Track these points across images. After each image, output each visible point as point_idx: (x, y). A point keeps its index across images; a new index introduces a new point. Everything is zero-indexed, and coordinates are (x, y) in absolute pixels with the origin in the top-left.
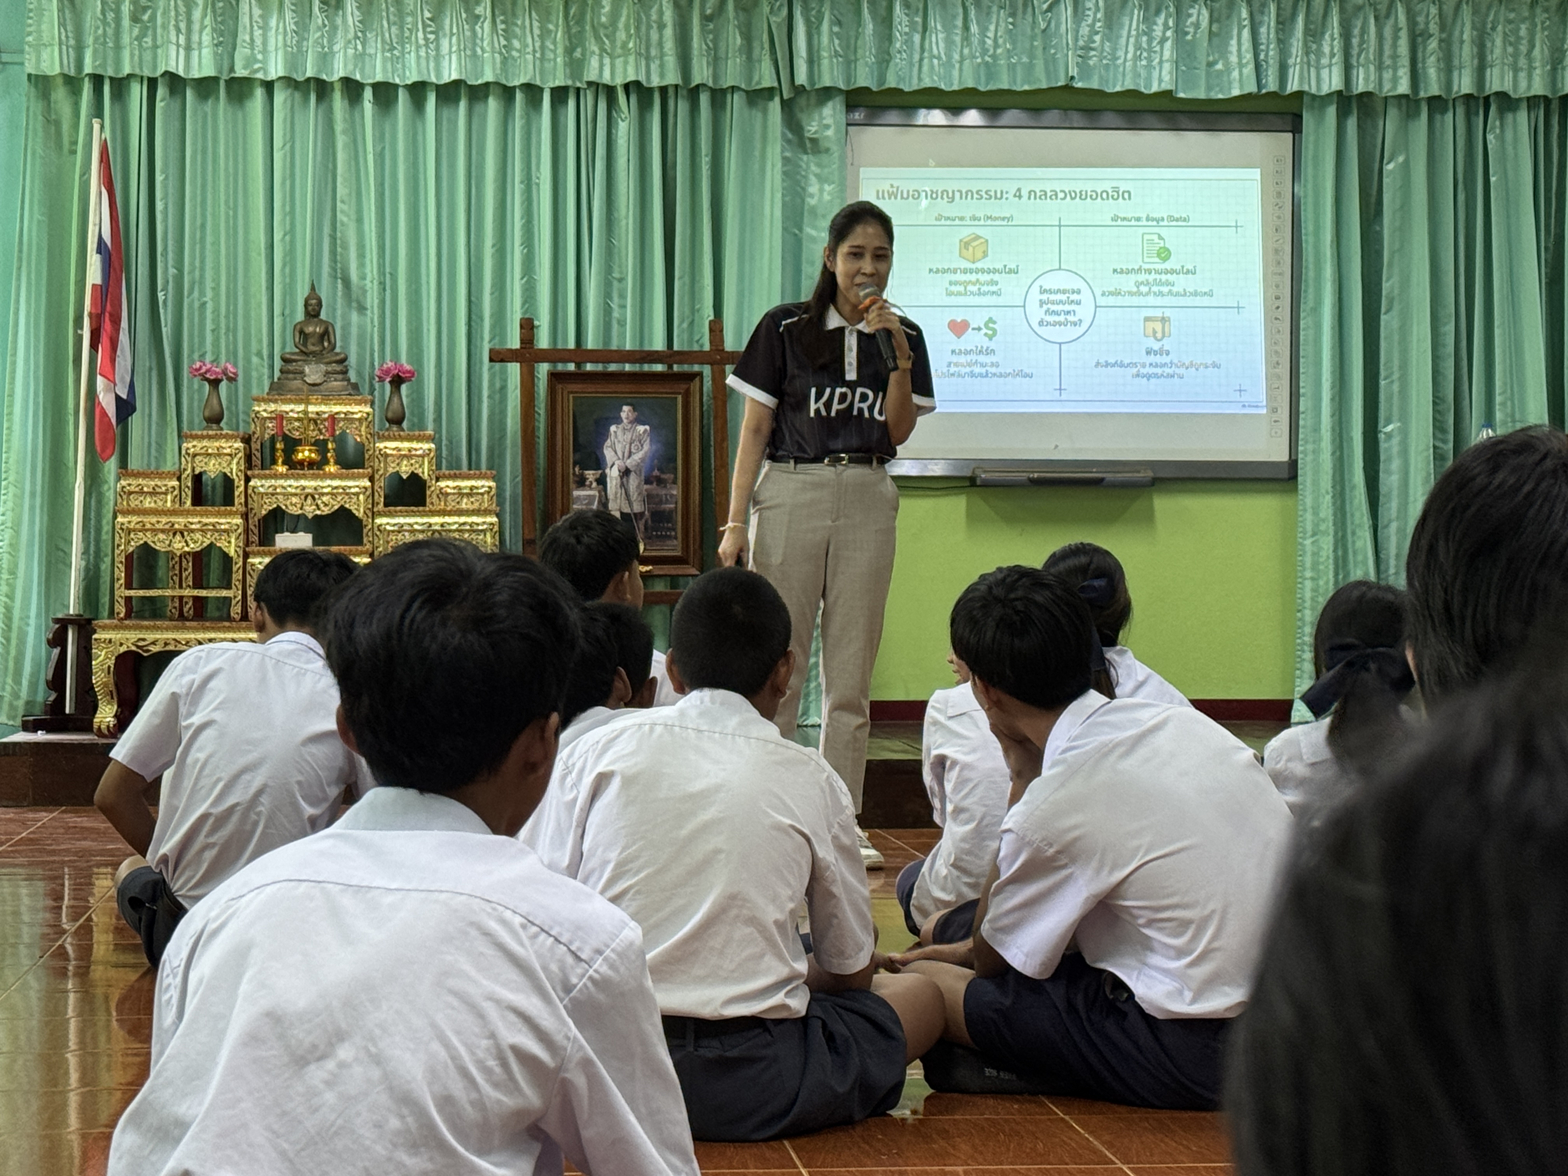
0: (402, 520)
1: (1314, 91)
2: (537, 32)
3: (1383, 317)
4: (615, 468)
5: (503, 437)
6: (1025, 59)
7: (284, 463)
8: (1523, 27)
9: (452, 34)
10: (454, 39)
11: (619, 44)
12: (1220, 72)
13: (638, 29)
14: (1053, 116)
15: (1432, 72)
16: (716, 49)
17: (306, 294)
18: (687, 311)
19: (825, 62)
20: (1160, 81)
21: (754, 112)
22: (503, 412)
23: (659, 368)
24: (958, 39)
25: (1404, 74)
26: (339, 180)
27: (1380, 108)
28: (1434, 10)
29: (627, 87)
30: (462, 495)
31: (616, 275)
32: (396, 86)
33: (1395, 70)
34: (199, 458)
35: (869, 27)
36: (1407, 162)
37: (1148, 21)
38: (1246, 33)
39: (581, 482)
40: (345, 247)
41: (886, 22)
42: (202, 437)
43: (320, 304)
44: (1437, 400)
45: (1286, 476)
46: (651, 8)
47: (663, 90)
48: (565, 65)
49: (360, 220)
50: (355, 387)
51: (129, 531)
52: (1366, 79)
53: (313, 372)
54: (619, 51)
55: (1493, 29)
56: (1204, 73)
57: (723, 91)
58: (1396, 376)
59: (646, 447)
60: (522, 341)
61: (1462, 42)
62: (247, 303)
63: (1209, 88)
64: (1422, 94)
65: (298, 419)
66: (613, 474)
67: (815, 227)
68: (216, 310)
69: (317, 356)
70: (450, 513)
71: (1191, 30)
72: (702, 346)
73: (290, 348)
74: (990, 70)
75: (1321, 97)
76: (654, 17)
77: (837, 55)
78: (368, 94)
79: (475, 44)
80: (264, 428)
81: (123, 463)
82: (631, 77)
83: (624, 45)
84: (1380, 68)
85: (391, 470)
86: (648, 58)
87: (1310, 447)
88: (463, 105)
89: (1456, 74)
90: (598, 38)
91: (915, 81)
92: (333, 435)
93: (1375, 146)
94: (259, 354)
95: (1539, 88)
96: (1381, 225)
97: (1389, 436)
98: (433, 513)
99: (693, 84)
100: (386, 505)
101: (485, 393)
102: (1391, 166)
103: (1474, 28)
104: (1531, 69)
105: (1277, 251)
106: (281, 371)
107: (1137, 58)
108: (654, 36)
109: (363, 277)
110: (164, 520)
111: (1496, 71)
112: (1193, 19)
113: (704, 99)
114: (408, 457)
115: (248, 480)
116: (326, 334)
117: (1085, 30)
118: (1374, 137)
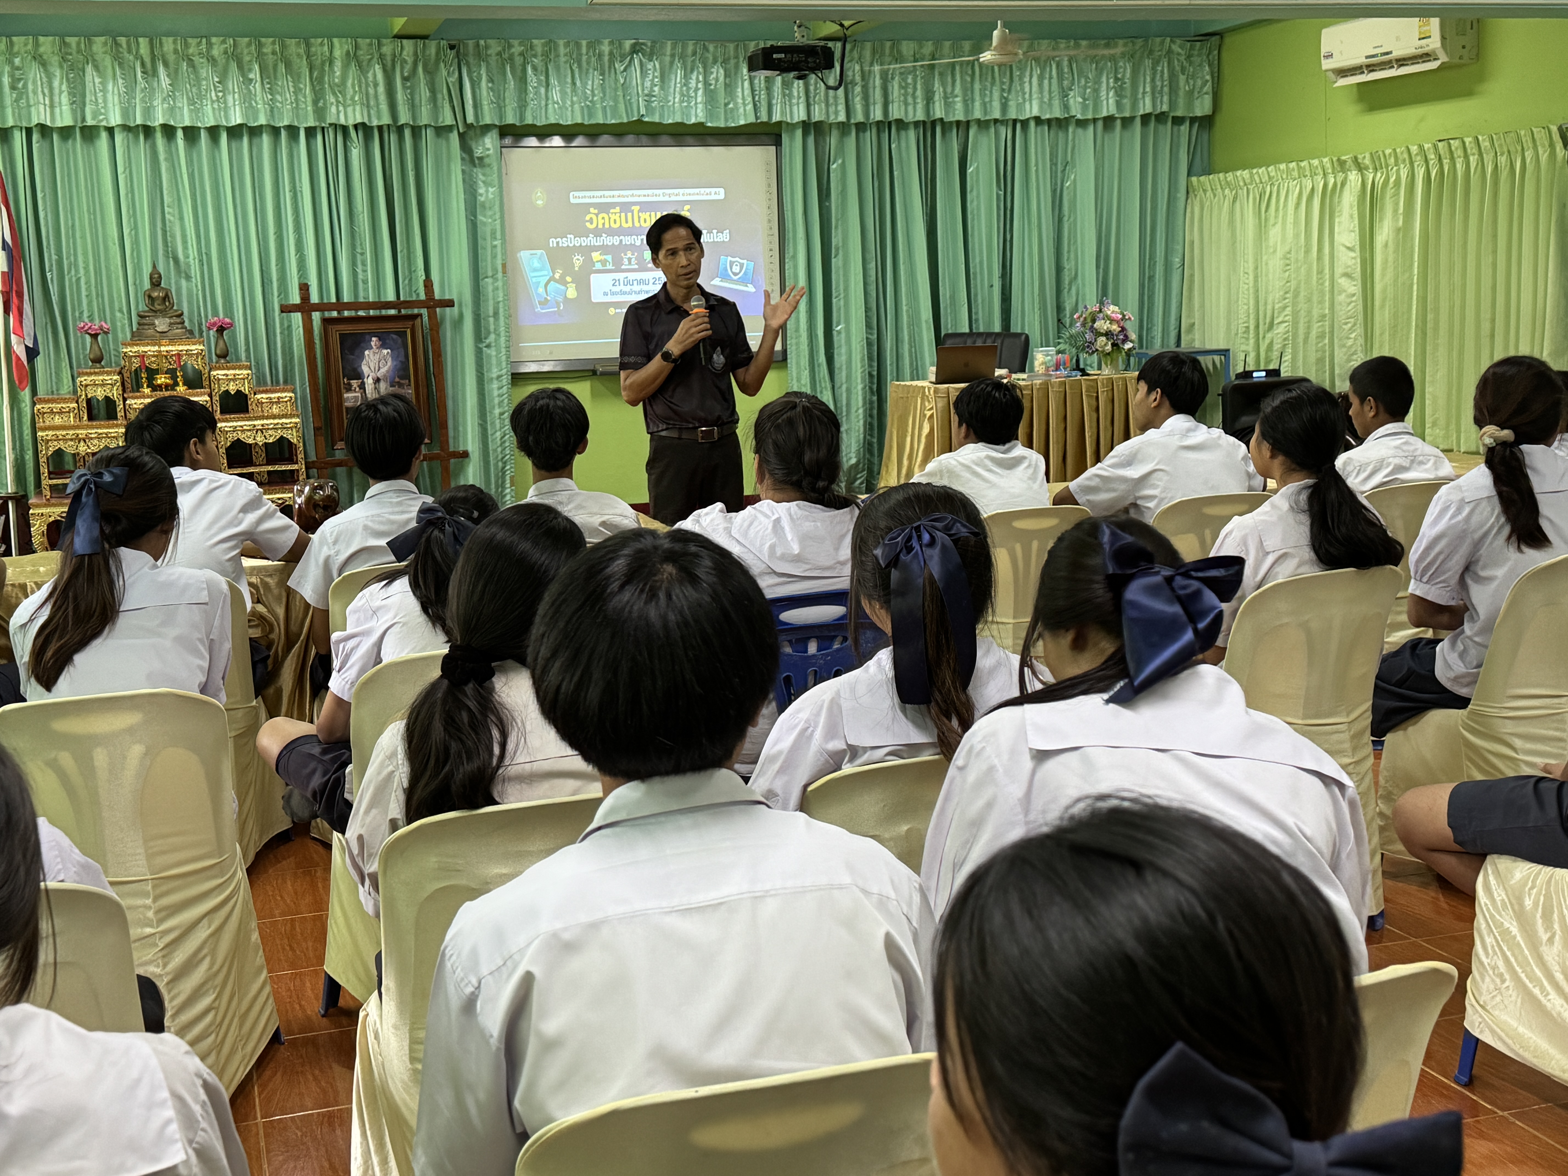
0: (235, 424)
1: (789, 120)
2: (292, 89)
3: (833, 260)
4: (370, 378)
5: (292, 358)
6: (611, 103)
7: (148, 387)
8: (910, 77)
9: (234, 93)
10: (236, 96)
11: (348, 97)
12: (732, 110)
13: (360, 87)
14: (630, 138)
15: (859, 107)
16: (413, 99)
17: (150, 270)
18: (407, 273)
19: (486, 108)
20: (696, 116)
21: (440, 140)
22: (291, 342)
23: (392, 312)
24: (569, 91)
25: (842, 108)
26: (165, 192)
27: (827, 129)
28: (857, 67)
29: (356, 127)
30: (272, 403)
31: (359, 250)
32: (199, 128)
33: (836, 106)
34: (89, 388)
35: (511, 83)
36: (843, 162)
37: (687, 77)
38: (746, 84)
39: (349, 389)
40: (173, 237)
41: (522, 80)
42: (90, 374)
43: (160, 277)
44: (867, 310)
45: (780, 358)
46: (368, 72)
47: (380, 128)
48: (314, 112)
49: (181, 219)
50: (191, 332)
51: (48, 441)
52: (820, 113)
53: (161, 324)
54: (349, 102)
55: (893, 78)
56: (722, 111)
57: (420, 127)
58: (842, 296)
59: (389, 364)
60: (302, 299)
61: (874, 88)
62: (109, 278)
63: (726, 120)
64: (852, 121)
65: (154, 356)
66: (369, 382)
67: (485, 216)
68: (88, 282)
69: (163, 313)
70: (267, 418)
71: (713, 82)
72: (418, 295)
73: (142, 307)
74: (590, 110)
75: (792, 124)
76: (371, 78)
77: (492, 102)
78: (180, 134)
79: (251, 99)
80: (131, 363)
81: (34, 392)
82: (359, 120)
83: (352, 99)
84: (827, 105)
85: (223, 389)
86: (368, 106)
87: (794, 341)
88: (245, 140)
89: (872, 108)
90: (334, 94)
91: (544, 119)
92: (180, 366)
93: (824, 152)
94: (121, 311)
95: (920, 116)
96: (830, 202)
97: (839, 332)
98: (257, 418)
99: (400, 123)
100: (222, 412)
101: (278, 331)
102: (834, 166)
103: (881, 78)
104: (915, 103)
105: (769, 221)
106: (139, 324)
107: (682, 102)
108: (371, 91)
109: (187, 257)
110: (71, 432)
111: (896, 105)
112: (714, 75)
113: (407, 133)
114: (234, 380)
115: (125, 400)
116: (167, 297)
117: (648, 84)
118: (824, 147)
